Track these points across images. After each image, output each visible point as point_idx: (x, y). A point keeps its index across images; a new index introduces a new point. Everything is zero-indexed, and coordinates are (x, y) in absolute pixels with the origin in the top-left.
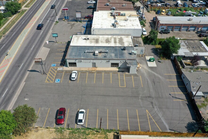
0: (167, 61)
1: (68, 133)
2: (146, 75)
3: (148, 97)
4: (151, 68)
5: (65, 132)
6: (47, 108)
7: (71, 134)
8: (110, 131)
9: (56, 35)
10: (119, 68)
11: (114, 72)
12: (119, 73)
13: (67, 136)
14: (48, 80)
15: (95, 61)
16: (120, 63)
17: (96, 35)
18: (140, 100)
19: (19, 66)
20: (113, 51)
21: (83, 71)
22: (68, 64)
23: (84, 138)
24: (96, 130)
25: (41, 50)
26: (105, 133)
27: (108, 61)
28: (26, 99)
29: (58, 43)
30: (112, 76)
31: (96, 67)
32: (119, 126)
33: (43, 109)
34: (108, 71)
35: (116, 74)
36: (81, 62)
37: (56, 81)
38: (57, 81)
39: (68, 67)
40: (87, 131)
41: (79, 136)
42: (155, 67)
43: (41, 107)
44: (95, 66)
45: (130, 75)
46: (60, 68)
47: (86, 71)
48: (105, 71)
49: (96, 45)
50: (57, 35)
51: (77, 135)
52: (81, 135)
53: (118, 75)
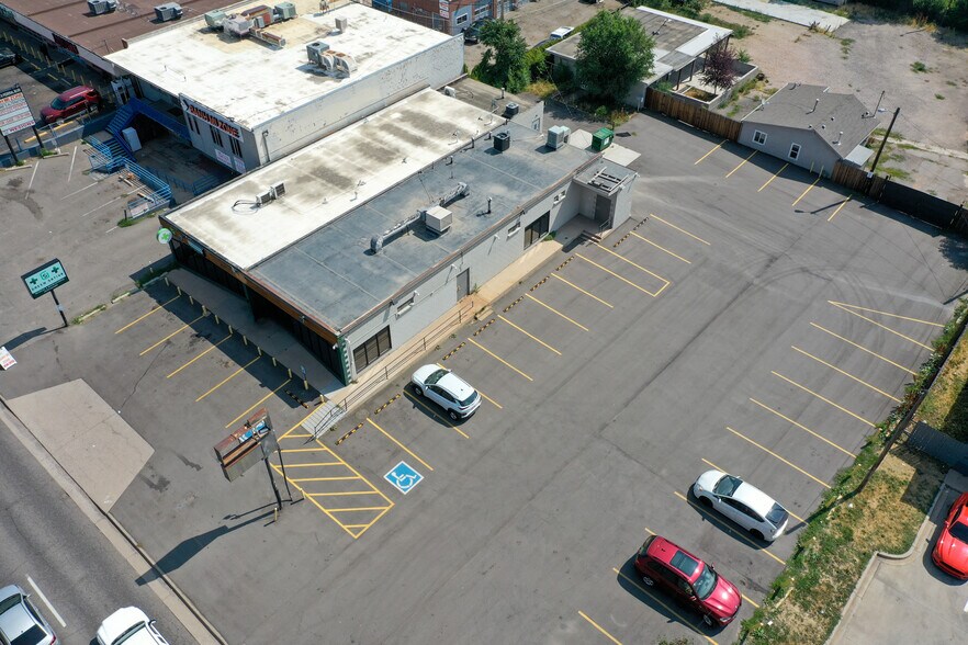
1: (797, 609)
5: (781, 617)
6: (570, 623)
7: (809, 598)
9: (55, 270)
10: (554, 235)
11: (555, 265)
13: (812, 622)
14: (351, 518)
15: (467, 261)
16: (554, 206)
17: (284, 156)
22: (353, 361)
23: (858, 560)
24: (840, 497)
25: (21, 425)
27: (514, 223)
29: (75, 322)
31: (471, 288)
35: (572, 264)
36: (411, 308)
37: (398, 486)
39: (355, 382)
40: (828, 531)
41: (835, 573)
44: (465, 292)
46: (320, 419)
47: (457, 334)
48: (521, 282)
50: (60, 270)
51: (825, 578)
52: (836, 564)
53: (584, 263)
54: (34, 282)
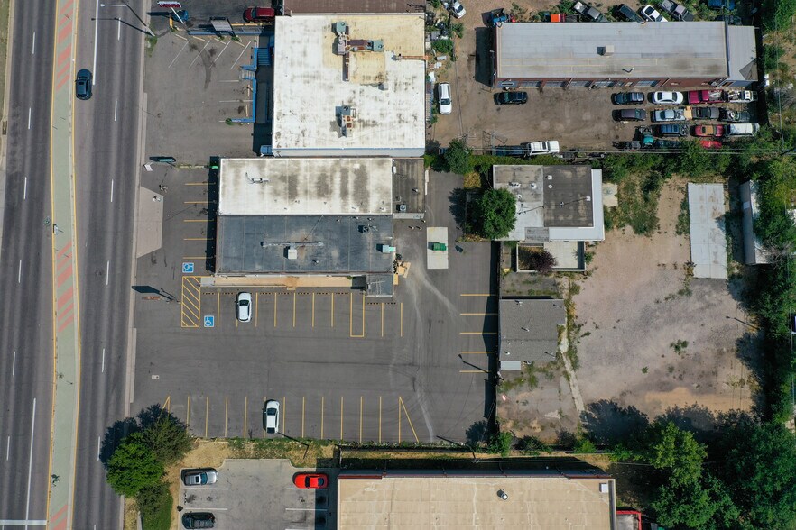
0: (481, 245)
1: (252, 448)
2: (415, 299)
3: (410, 364)
4: (434, 275)
6: (202, 398)
7: (258, 449)
8: (326, 443)
11: (339, 291)
12: (351, 294)
14: (186, 320)
17: (288, 157)
18: (390, 373)
19: (102, 273)
20: (335, 237)
21: (263, 287)
25: (138, 200)
26: (318, 447)
28: (154, 377)
29: (178, 167)
30: (336, 301)
32: (344, 433)
33: (194, 398)
35: (344, 295)
38: (208, 323)
40: (286, 444)
42: (442, 271)
43: (191, 395)
45: (378, 302)
46: (207, 281)
47: (272, 288)
48: (318, 287)
49: (288, 212)
53: (348, 297)
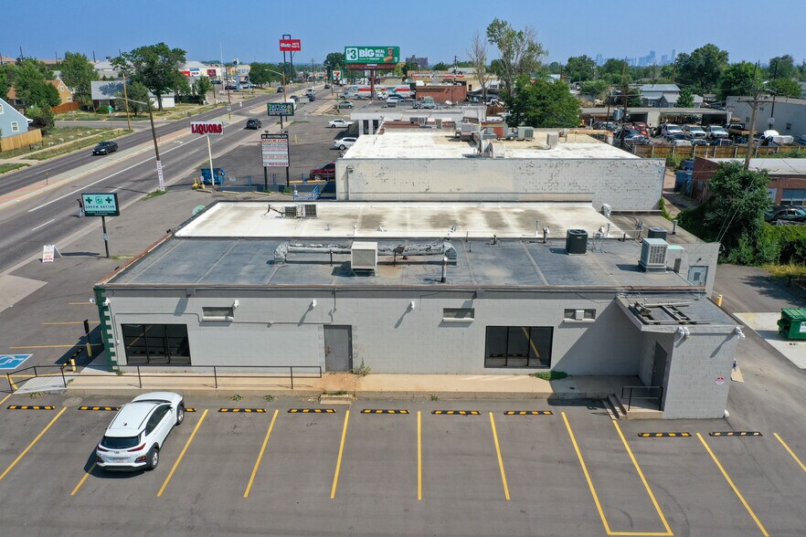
9: (109, 200)
10: (556, 376)
11: (513, 406)
12: (564, 413)
15: (346, 310)
16: (564, 325)
17: (365, 201)
21: (237, 397)
22: (120, 341)
27: (458, 303)
29: (115, 258)
30: (508, 437)
31: (357, 364)
34: (459, 397)
35: (536, 419)
36: (227, 323)
39: (119, 373)
44: (344, 364)
45: (680, 429)
47: (269, 398)
48: (434, 399)
49: (359, 235)
50: (113, 203)
53: (557, 427)
54: (89, 201)
